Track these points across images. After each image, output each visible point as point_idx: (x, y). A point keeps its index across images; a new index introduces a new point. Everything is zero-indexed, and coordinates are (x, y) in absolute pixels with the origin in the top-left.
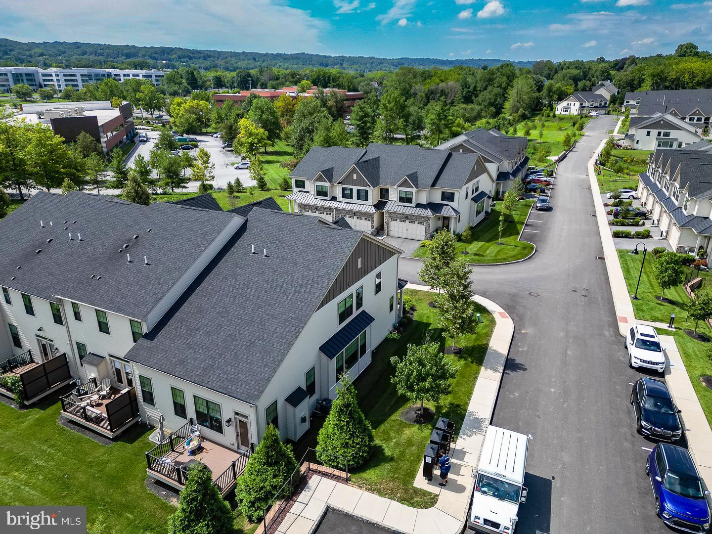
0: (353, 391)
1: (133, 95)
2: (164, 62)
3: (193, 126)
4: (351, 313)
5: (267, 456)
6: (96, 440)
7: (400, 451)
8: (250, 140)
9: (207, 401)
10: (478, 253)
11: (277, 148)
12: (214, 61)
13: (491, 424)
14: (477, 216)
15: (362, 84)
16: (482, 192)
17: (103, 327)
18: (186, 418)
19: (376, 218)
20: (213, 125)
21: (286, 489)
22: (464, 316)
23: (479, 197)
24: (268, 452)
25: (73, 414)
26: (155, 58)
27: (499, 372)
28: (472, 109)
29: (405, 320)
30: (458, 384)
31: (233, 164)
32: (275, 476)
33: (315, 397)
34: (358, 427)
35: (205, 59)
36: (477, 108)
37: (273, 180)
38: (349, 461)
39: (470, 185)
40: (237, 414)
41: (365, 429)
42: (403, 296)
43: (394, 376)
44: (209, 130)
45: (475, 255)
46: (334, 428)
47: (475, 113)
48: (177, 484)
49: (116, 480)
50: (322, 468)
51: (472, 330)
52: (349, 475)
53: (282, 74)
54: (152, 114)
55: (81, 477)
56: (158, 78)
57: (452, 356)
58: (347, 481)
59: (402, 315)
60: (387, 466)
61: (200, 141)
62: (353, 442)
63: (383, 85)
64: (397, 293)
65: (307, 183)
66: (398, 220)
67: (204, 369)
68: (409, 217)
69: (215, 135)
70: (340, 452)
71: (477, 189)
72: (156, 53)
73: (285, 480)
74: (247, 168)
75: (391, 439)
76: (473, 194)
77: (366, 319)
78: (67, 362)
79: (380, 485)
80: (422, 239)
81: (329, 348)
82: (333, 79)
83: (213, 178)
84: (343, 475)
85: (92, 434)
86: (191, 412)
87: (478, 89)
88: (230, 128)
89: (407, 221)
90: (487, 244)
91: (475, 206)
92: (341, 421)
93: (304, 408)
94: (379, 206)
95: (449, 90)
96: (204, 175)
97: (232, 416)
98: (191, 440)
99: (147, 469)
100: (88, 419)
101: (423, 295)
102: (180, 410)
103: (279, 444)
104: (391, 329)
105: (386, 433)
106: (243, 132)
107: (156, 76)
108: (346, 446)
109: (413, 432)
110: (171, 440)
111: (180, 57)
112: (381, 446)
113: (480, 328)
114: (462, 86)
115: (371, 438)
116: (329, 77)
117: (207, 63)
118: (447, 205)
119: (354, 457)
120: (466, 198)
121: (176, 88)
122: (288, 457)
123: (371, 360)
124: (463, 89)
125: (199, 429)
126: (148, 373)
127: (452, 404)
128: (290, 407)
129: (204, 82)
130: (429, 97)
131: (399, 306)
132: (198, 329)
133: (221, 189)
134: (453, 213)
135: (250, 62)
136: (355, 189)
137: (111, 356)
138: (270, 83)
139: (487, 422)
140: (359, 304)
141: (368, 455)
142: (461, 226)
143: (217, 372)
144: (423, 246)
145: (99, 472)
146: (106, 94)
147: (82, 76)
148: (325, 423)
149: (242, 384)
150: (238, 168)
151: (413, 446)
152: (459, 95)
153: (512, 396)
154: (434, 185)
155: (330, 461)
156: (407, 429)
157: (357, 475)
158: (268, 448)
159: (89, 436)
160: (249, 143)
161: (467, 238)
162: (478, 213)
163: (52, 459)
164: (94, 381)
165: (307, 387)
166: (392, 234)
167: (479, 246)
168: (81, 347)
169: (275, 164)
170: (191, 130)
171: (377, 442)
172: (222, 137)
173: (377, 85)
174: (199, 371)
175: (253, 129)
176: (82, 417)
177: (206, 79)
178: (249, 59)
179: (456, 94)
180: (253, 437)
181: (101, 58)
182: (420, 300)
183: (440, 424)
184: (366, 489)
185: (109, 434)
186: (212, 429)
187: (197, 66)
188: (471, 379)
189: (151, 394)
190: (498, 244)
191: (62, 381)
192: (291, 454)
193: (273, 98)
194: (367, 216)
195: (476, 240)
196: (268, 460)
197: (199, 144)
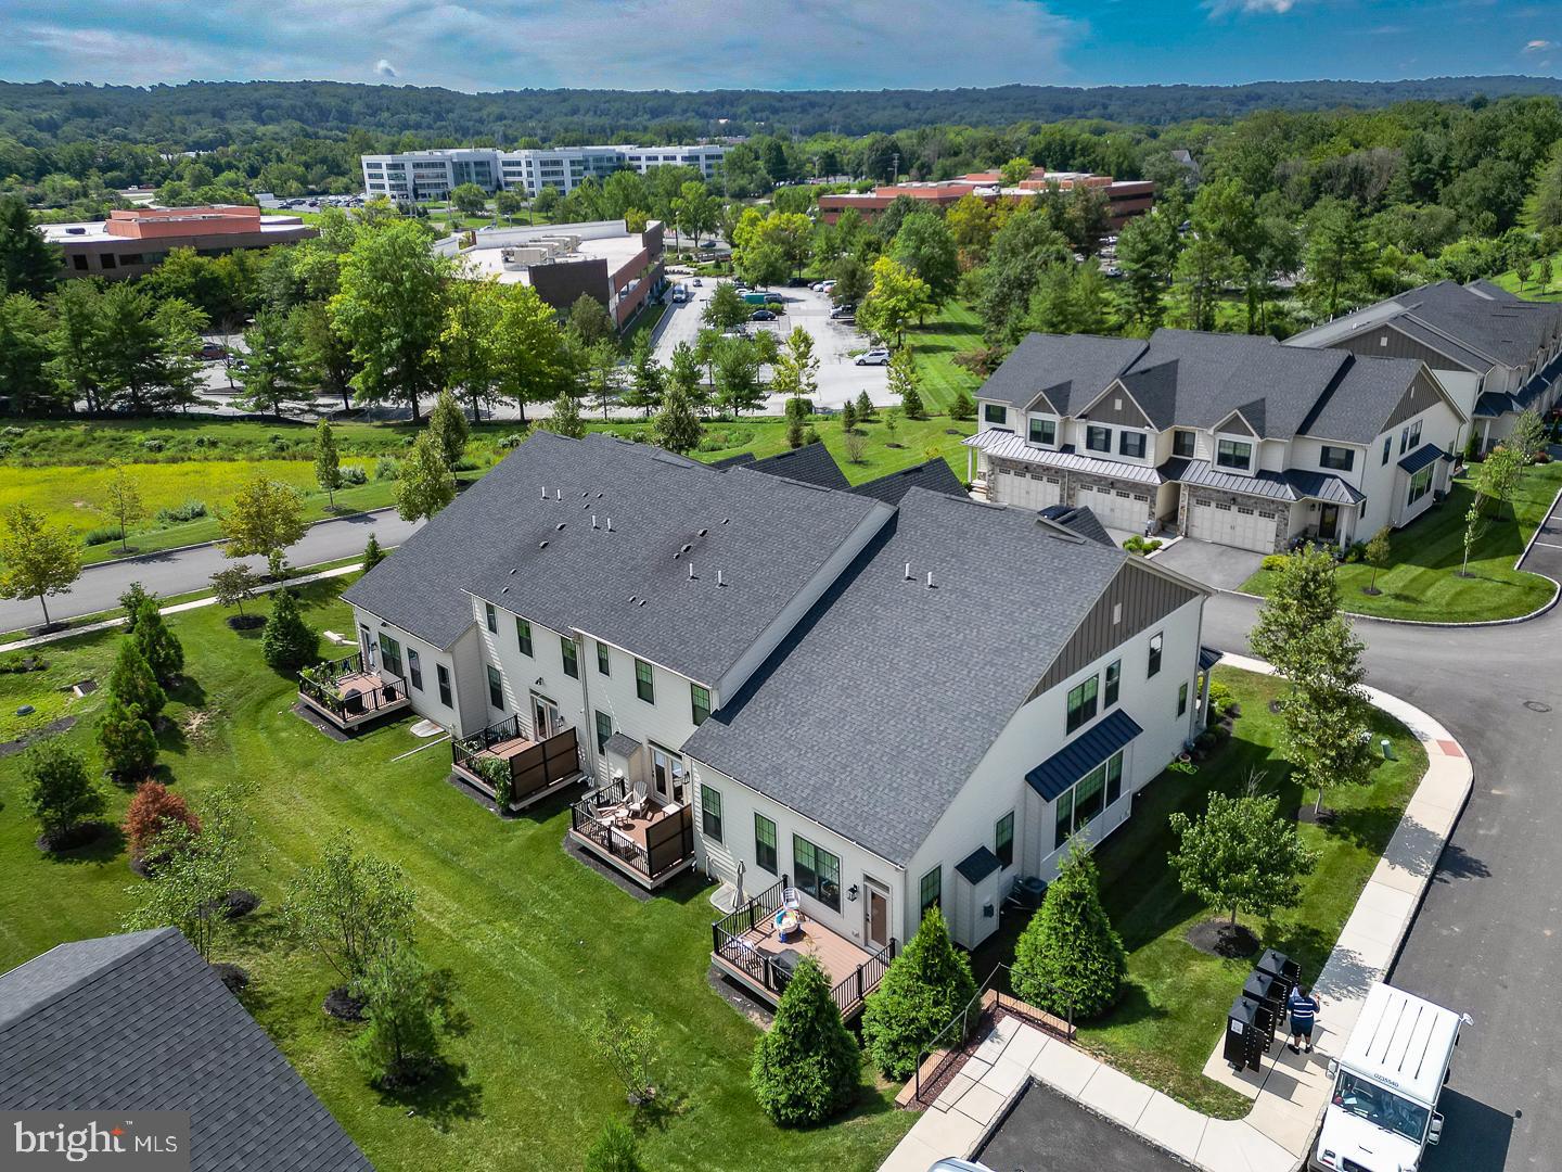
0: (1092, 870)
1: (665, 202)
2: (722, 121)
3: (775, 268)
4: (1094, 714)
5: (926, 966)
6: (626, 889)
7: (1180, 1003)
8: (893, 302)
9: (816, 848)
10: (1406, 593)
11: (946, 317)
12: (821, 115)
13: (1387, 981)
14: (1410, 502)
15: (1152, 159)
16: (1430, 447)
17: (645, 691)
18: (775, 873)
19: (1161, 497)
20: (816, 265)
21: (956, 1030)
22: (1344, 743)
23: (1419, 458)
24: (925, 959)
25: (588, 836)
26: (705, 116)
27: (1420, 873)
28: (1432, 218)
29: (1211, 735)
30: (1319, 888)
31: (852, 355)
32: (936, 1003)
33: (1012, 871)
34: (1097, 941)
35: (804, 110)
36: (1445, 213)
37: (936, 393)
38: (1075, 1002)
39: (1396, 433)
40: (867, 878)
41: (1109, 948)
42: (1210, 682)
43: (1177, 852)
44: (806, 273)
45: (1397, 597)
46: (1049, 936)
47: (1439, 227)
48: (762, 987)
49: (661, 962)
50: (1023, 1007)
51: (1361, 778)
52: (1073, 1028)
53: (966, 141)
54: (696, 239)
55: (606, 950)
56: (710, 162)
57: (1313, 828)
58: (1069, 1038)
59: (1205, 724)
60: (1151, 1026)
61: (788, 300)
62: (1086, 968)
63: (1204, 157)
64: (1196, 678)
65: (1011, 415)
66: (1213, 504)
67: (816, 789)
68: (1239, 500)
69: (817, 287)
70: (1058, 983)
71: (1415, 440)
72: (708, 104)
73: (955, 1013)
74: (880, 364)
75: (1163, 976)
76: (1403, 451)
77: (1122, 728)
78: (576, 744)
79: (1135, 1059)
80: (1267, 551)
81: (1045, 779)
82: (1081, 149)
83: (814, 387)
84: (1063, 1026)
85: (617, 877)
86: (786, 864)
87: (1453, 164)
88: (853, 274)
89: (1234, 509)
90: (1432, 573)
91: (1407, 481)
92: (1063, 923)
93: (991, 889)
94: (1172, 469)
95: (1375, 168)
96: (798, 382)
97: (860, 883)
98: (785, 914)
99: (713, 953)
100: (613, 848)
101: (1258, 683)
102: (767, 857)
103: (946, 945)
104: (1178, 750)
105: (1152, 963)
106: (878, 286)
107: (708, 157)
108: (1071, 972)
109: (1210, 970)
110: (751, 910)
111: (753, 111)
112: (1141, 987)
113: (1385, 774)
114: (1410, 157)
115: (1121, 968)
116: (1074, 145)
117: (809, 120)
118: (1334, 477)
119: (1086, 997)
120: (1385, 461)
121: (743, 182)
122: (961, 973)
123: (1129, 812)
124: (1413, 164)
125: (797, 898)
126: (718, 783)
127: (1301, 927)
128: (964, 883)
129: (801, 166)
130: (1319, 186)
131: (1198, 702)
132: (805, 714)
133: (830, 412)
134: (1348, 498)
135: (897, 111)
136: (1117, 431)
137: (651, 742)
138: (938, 165)
139: (1381, 977)
140: (1112, 694)
141: (1113, 996)
142: (1367, 528)
143: (839, 798)
144: (1270, 568)
145: (632, 944)
146: (616, 202)
147: (573, 163)
148: (1031, 923)
149: (882, 826)
150: (862, 363)
151: (1207, 997)
152: (1400, 180)
153: (1445, 932)
154: (1303, 430)
155: (1037, 995)
156: (1198, 962)
157: (1091, 1032)
158: (927, 950)
159: (613, 880)
160: (888, 309)
161: (1377, 558)
162: (1416, 494)
163: (559, 910)
164: (620, 783)
165: (999, 850)
166: (1196, 533)
167: (1409, 577)
168: (603, 720)
169: (939, 355)
170: (772, 277)
171: (1132, 977)
172: (832, 294)
173: (1187, 157)
174: (807, 791)
175: (899, 280)
176: (602, 845)
177: (804, 157)
178: (894, 107)
179: (1392, 177)
180: (895, 928)
181: (605, 121)
182: (1251, 694)
183: (1267, 962)
184: (1106, 1061)
185: (647, 882)
186: (820, 900)
187: (787, 126)
188: (1352, 881)
189: (718, 821)
190: (1460, 575)
191: (566, 775)
192: (967, 969)
193: (945, 203)
194: (1142, 491)
195: (1405, 561)
196: (925, 972)
197: (785, 306)
